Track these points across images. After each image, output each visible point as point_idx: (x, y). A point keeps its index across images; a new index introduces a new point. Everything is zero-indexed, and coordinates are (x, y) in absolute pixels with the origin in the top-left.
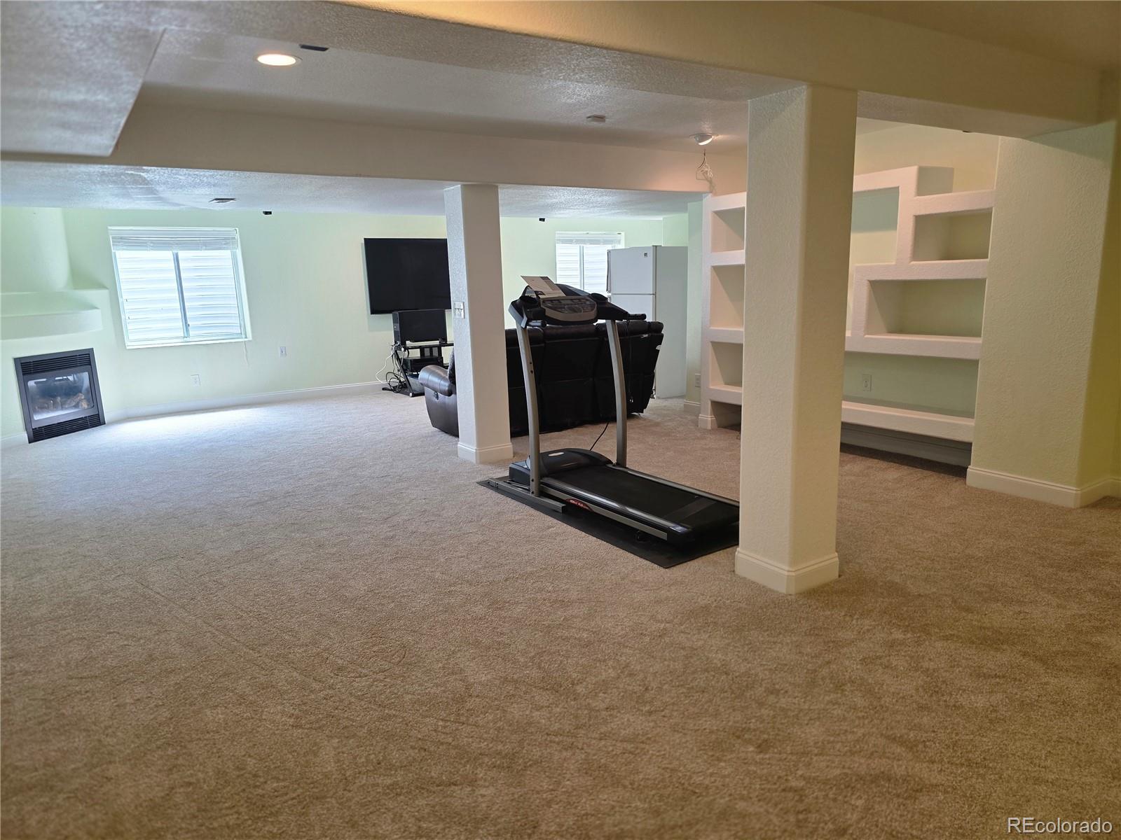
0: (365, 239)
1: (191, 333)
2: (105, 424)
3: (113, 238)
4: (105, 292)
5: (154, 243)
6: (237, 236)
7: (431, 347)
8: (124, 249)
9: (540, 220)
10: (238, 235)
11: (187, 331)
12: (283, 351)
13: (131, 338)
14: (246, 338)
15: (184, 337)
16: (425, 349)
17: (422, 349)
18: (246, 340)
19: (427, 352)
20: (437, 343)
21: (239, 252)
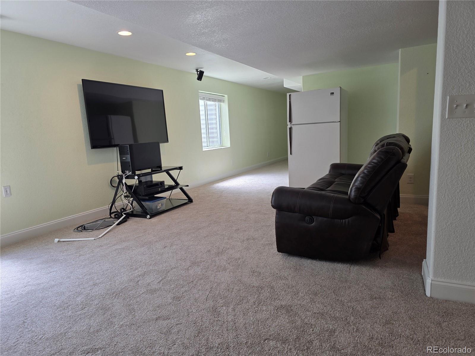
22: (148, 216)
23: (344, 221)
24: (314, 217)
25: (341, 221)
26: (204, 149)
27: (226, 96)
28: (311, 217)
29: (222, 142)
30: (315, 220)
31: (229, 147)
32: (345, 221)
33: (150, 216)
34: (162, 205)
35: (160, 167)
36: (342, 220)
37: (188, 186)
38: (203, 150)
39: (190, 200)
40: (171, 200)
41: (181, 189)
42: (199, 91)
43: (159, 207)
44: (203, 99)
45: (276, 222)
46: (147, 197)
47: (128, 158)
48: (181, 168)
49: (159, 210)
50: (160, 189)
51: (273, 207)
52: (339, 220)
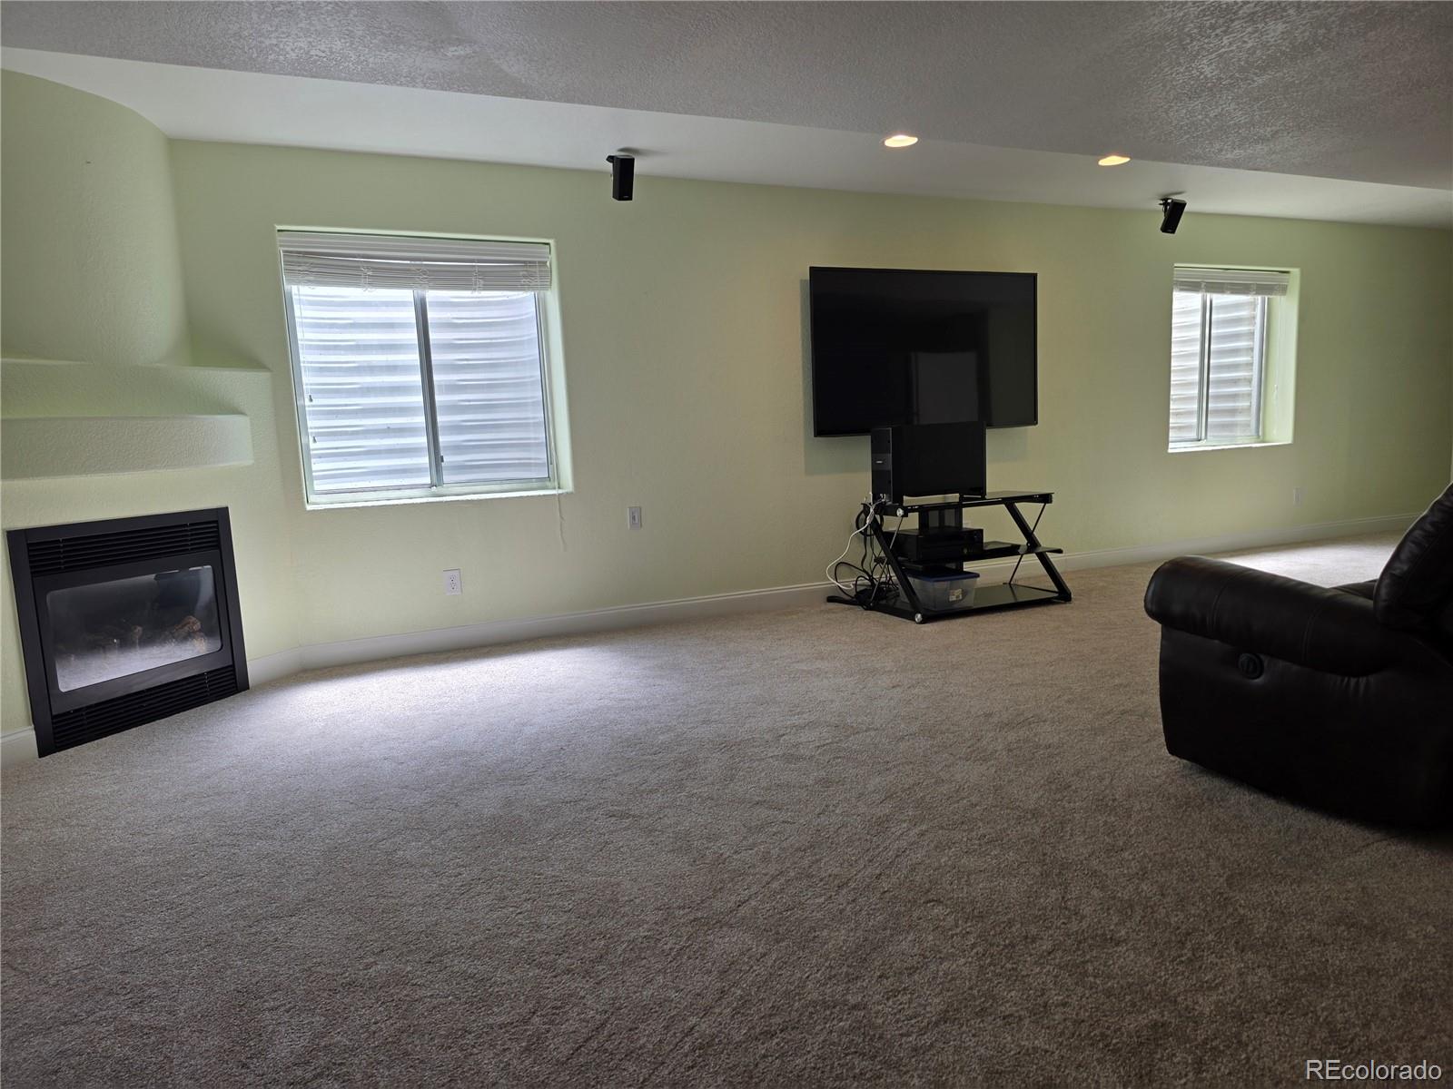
0: (813, 269)
1: (446, 478)
2: (246, 687)
3: (284, 252)
4: (263, 376)
5: (375, 269)
6: (552, 260)
7: (941, 508)
8: (309, 281)
9: (1170, 225)
10: (553, 256)
11: (437, 471)
12: (636, 518)
13: (317, 488)
14: (559, 488)
15: (432, 485)
16: (931, 513)
17: (923, 511)
18: (560, 491)
19: (934, 520)
20: (954, 498)
21: (552, 299)
22: (919, 617)
23: (1353, 681)
24: (1262, 657)
25: (1342, 681)
26: (1174, 448)
27: (1296, 272)
28: (1254, 657)
29: (1264, 427)
30: (1266, 664)
31: (1290, 442)
32: (1358, 681)
33: (922, 616)
34: (965, 593)
35: (981, 489)
36: (1346, 679)
37: (1059, 551)
38: (1170, 451)
39: (1063, 595)
40: (1014, 588)
41: (1043, 558)
42: (1176, 265)
43: (953, 598)
44: (1193, 287)
45: (1162, 662)
46: (921, 567)
47: (888, 461)
48: (1045, 499)
49: (956, 606)
50: (965, 551)
51: (1152, 614)
52: (1339, 678)
